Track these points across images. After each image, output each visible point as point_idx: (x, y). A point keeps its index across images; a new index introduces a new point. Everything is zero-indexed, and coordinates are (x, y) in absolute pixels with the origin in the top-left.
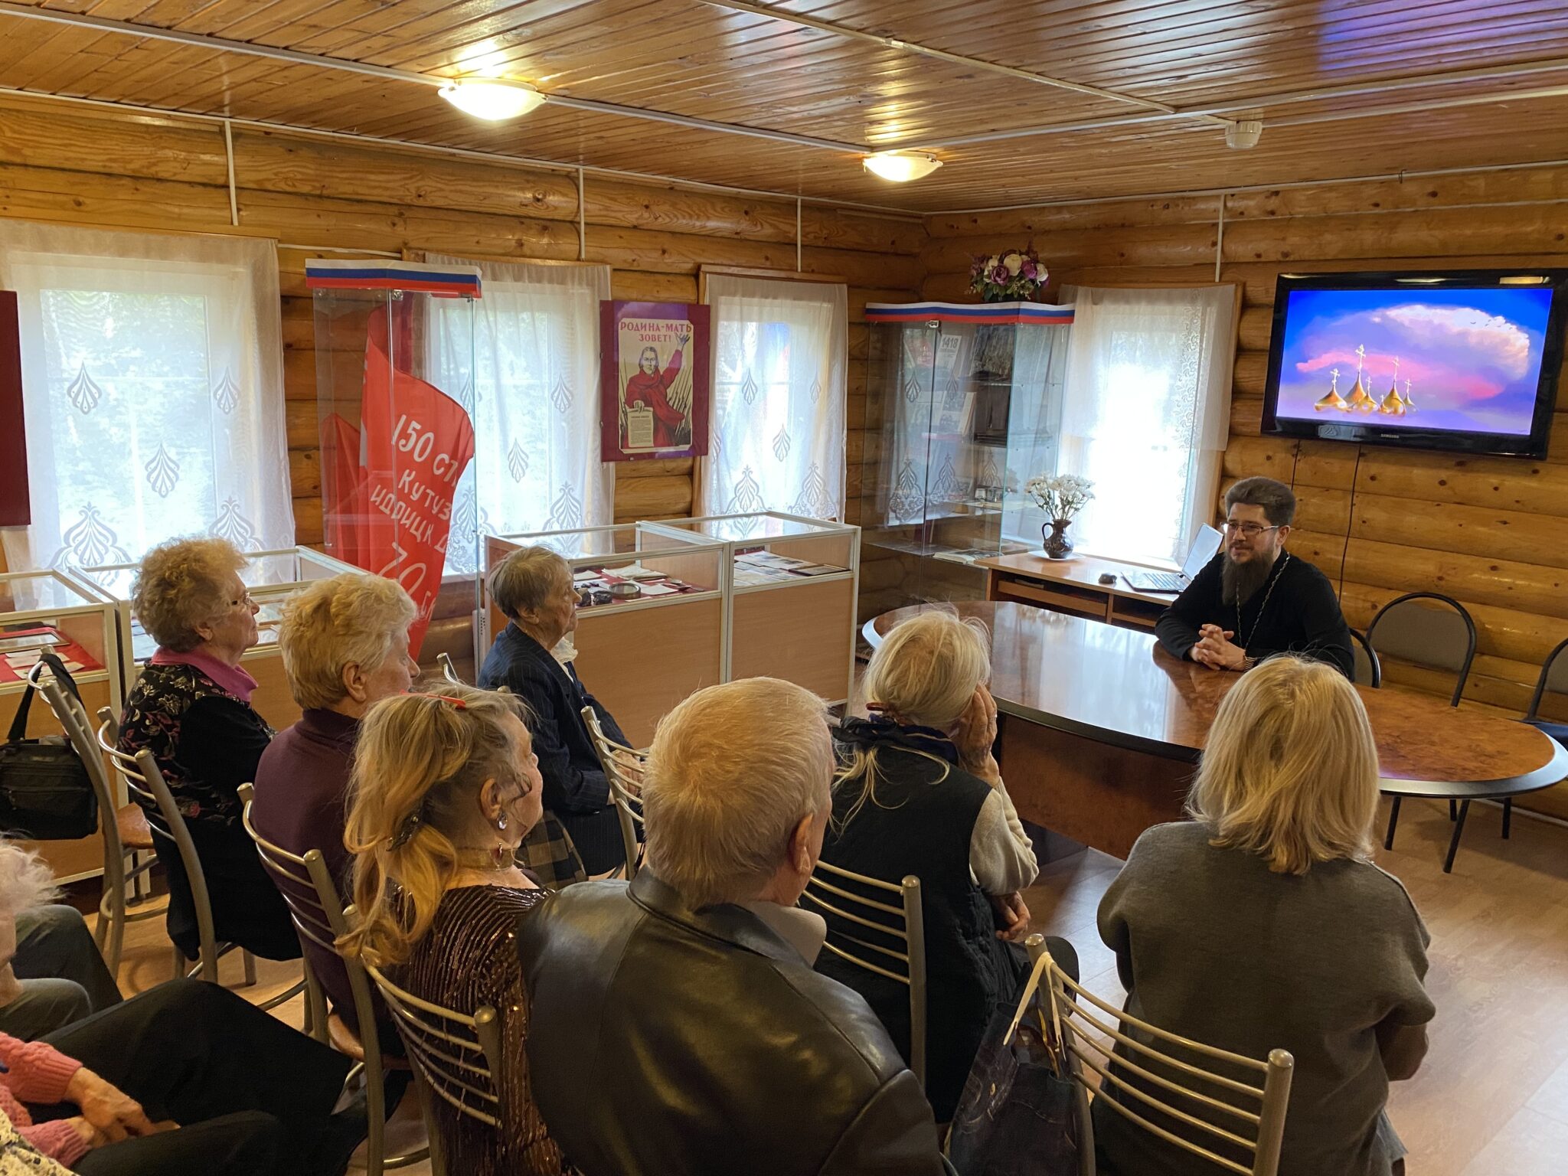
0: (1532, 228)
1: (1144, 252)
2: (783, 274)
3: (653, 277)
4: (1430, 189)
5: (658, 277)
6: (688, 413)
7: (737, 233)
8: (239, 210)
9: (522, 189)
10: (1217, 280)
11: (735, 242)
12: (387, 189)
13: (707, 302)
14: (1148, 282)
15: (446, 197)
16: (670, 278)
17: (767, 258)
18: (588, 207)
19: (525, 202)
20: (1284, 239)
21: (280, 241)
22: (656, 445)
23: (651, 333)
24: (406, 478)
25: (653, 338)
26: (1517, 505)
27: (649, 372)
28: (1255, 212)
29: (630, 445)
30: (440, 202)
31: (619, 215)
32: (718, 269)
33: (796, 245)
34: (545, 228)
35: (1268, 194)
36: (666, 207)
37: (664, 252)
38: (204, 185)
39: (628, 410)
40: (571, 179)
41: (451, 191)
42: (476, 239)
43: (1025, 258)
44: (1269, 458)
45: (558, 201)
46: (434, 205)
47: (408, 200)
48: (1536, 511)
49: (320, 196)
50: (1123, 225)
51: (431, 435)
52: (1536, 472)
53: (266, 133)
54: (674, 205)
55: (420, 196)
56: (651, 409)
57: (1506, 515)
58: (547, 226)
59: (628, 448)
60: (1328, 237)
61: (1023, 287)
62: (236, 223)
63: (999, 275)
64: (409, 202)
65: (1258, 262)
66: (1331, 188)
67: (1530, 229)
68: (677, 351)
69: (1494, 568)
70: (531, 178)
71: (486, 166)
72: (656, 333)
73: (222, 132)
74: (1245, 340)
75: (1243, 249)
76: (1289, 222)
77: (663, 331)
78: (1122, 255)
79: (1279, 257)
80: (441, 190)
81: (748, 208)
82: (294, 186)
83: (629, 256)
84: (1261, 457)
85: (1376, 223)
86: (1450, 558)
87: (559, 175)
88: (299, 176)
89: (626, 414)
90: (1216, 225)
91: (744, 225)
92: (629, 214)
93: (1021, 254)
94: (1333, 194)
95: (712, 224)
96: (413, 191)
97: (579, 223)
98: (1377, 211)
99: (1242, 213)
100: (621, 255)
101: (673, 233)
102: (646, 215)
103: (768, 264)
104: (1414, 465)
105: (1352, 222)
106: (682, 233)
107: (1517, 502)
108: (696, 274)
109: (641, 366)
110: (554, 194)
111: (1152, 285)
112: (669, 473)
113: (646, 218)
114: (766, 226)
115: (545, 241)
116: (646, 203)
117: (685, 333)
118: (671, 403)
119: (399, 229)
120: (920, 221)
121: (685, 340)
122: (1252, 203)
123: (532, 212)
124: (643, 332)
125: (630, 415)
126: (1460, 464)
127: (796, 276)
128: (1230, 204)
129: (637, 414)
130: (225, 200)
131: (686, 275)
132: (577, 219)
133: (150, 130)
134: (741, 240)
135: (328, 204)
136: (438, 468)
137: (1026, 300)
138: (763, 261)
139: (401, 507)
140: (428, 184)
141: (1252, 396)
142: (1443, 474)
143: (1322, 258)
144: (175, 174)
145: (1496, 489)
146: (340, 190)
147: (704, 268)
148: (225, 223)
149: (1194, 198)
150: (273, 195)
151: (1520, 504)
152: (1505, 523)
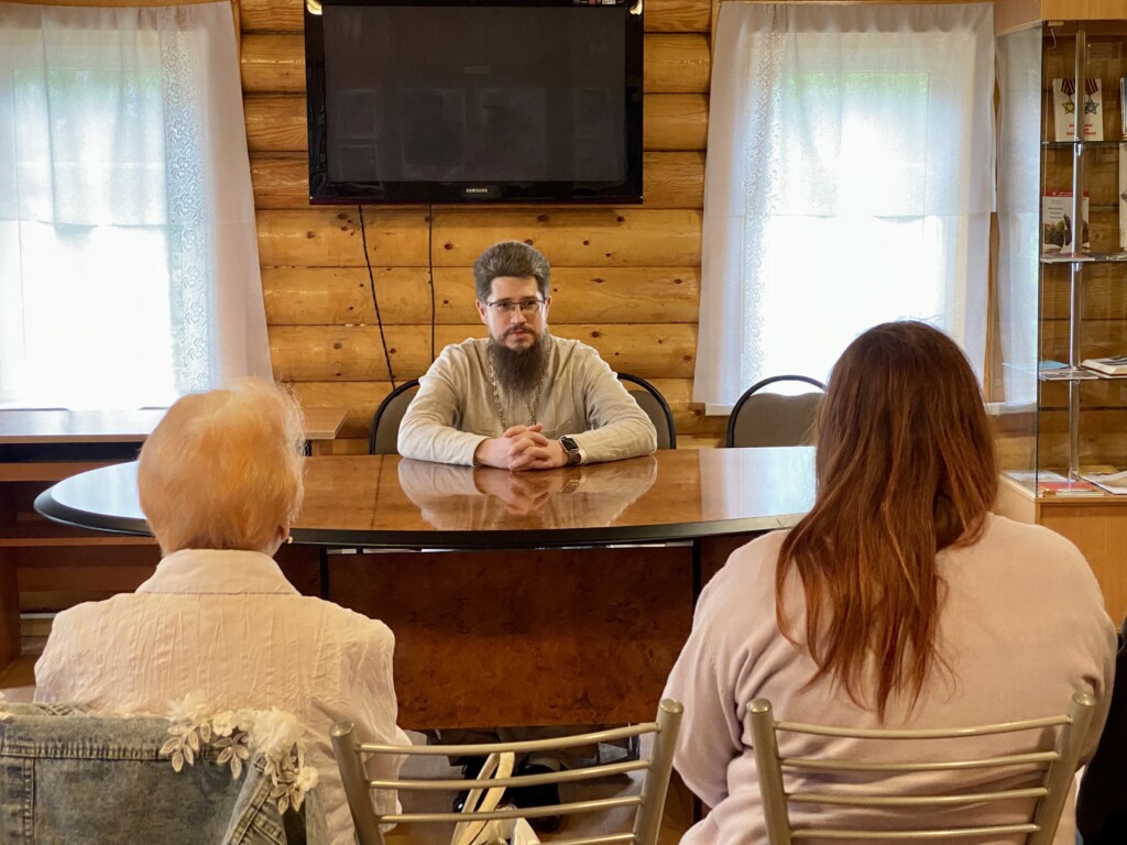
26: (608, 259)
44: (310, 235)
48: (626, 264)
52: (620, 219)
57: (597, 273)
69: (595, 335)
84: (298, 235)
107: (608, 255)
126: (542, 219)
142: (531, 233)
145: (586, 243)
151: (611, 260)
152: (600, 281)
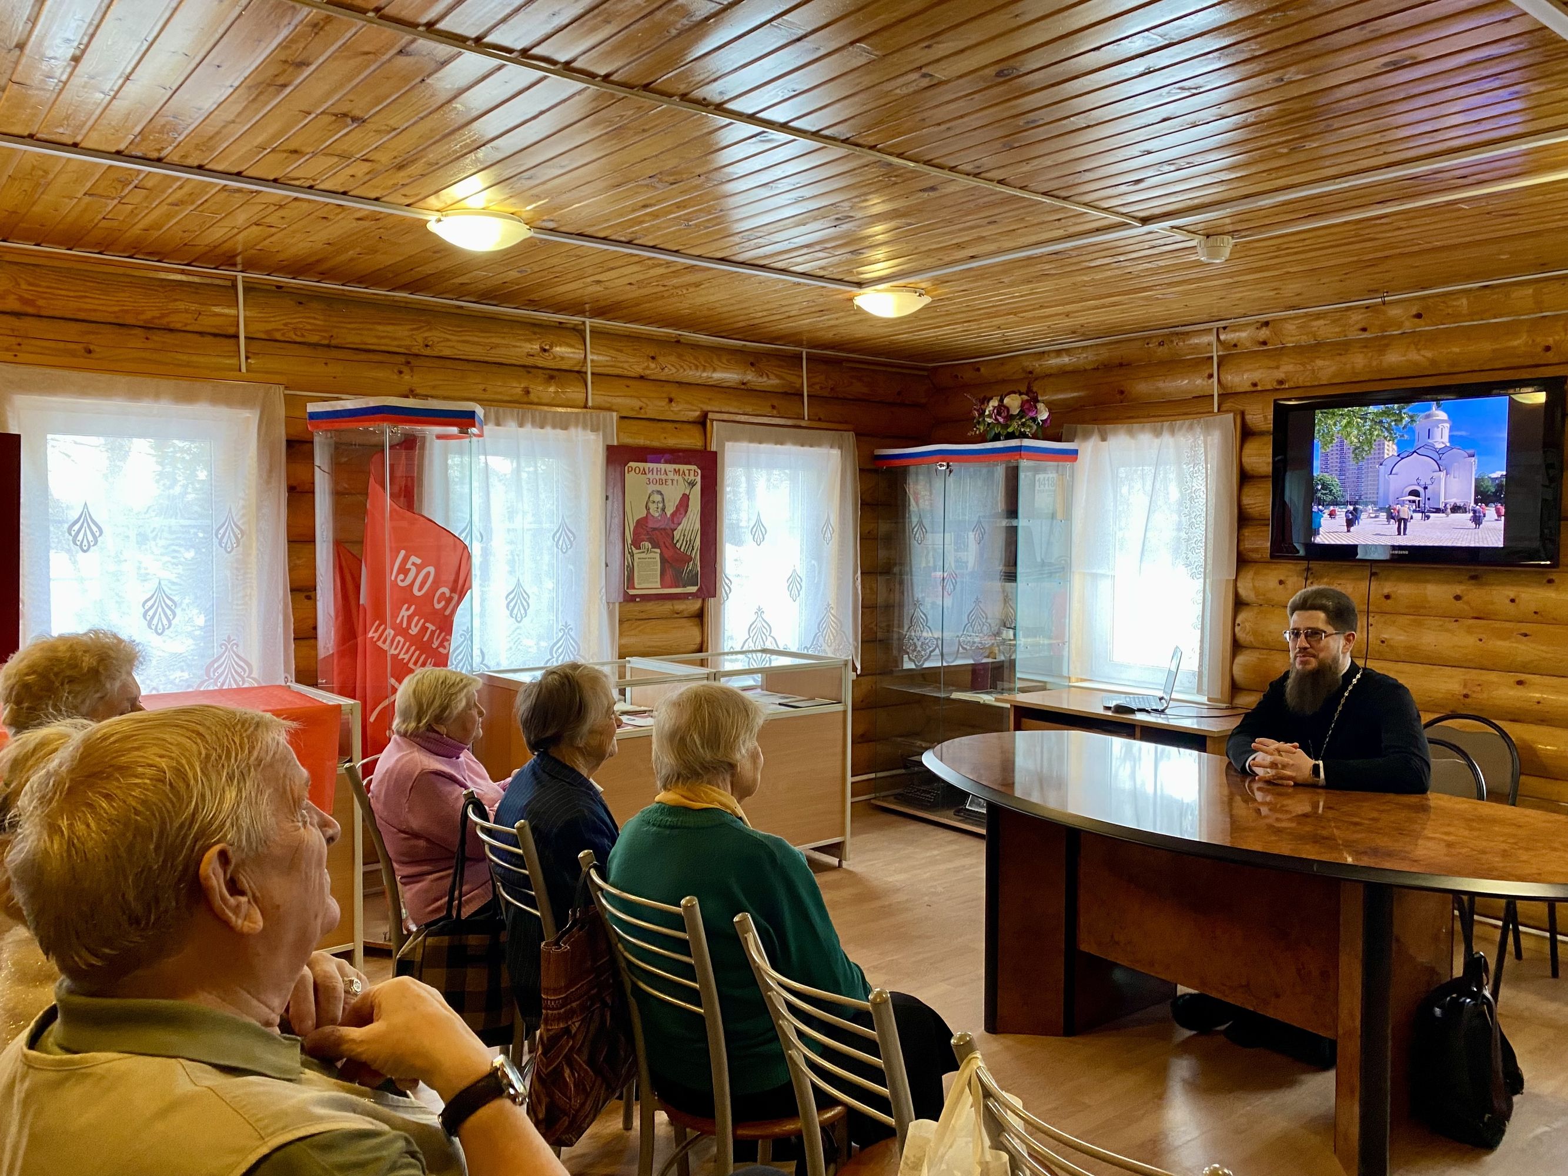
0: (1519, 342)
1: (1142, 388)
2: (790, 422)
3: (660, 424)
4: (1414, 312)
5: (665, 424)
6: (696, 555)
7: (744, 384)
8: (247, 358)
9: (530, 341)
10: (1216, 410)
11: (743, 391)
12: (395, 339)
13: (714, 449)
14: (1149, 416)
15: (453, 347)
16: (678, 425)
17: (773, 407)
18: (596, 358)
19: (532, 352)
20: (1277, 367)
21: (287, 388)
22: (663, 586)
23: (658, 477)
24: (404, 613)
25: (661, 482)
26: (1536, 616)
27: (656, 515)
28: (1248, 344)
29: (636, 586)
30: (447, 352)
31: (626, 365)
32: (725, 417)
33: (802, 395)
34: (552, 377)
35: (1258, 325)
36: (673, 358)
37: (671, 400)
38: (215, 335)
39: (635, 551)
40: (578, 332)
41: (458, 341)
42: (482, 387)
43: (1025, 397)
44: (1281, 582)
45: (565, 352)
46: (441, 354)
47: (415, 350)
48: (1556, 622)
49: (328, 346)
50: (1121, 365)
51: (431, 569)
52: (1550, 581)
53: (279, 287)
54: (680, 356)
55: (427, 346)
56: (658, 551)
57: (1526, 628)
58: (555, 375)
59: (634, 588)
60: (1319, 363)
61: (1023, 425)
62: (244, 369)
63: (999, 414)
64: (417, 352)
65: (1255, 391)
66: (1318, 316)
67: (1516, 343)
68: (684, 495)
69: (1520, 683)
70: (536, 330)
71: (493, 319)
72: (664, 477)
73: (234, 286)
74: (1247, 467)
75: (1240, 379)
76: (1282, 351)
77: (671, 475)
78: (1122, 392)
79: (1275, 385)
80: (448, 340)
81: (753, 360)
82: (303, 336)
83: (636, 403)
84: (1273, 581)
85: (1365, 347)
86: (1474, 674)
87: (567, 328)
88: (309, 327)
89: (632, 556)
90: (1212, 357)
91: (750, 377)
92: (633, 364)
93: (1021, 394)
94: (1322, 322)
95: (718, 375)
96: (420, 340)
97: (586, 373)
98: (1365, 335)
99: (1235, 345)
100: (628, 402)
101: (680, 383)
102: (653, 365)
103: (775, 412)
104: (1427, 581)
105: (1342, 347)
106: (689, 384)
107: (1536, 613)
108: (702, 422)
109: (647, 508)
110: (560, 346)
111: (1153, 419)
112: (677, 614)
113: (652, 369)
114: (772, 376)
115: (552, 389)
116: (652, 354)
117: (692, 478)
118: (678, 546)
119: (407, 377)
120: (925, 373)
121: (692, 484)
122: (1244, 335)
123: (540, 363)
124: (650, 476)
125: (636, 557)
126: (1473, 578)
127: (803, 423)
128: (1222, 337)
129: (643, 555)
130: (235, 348)
131: (694, 422)
132: (584, 370)
133: (164, 283)
134: (747, 390)
135: (334, 353)
136: (439, 602)
137: (1027, 437)
138: (770, 409)
139: (399, 642)
140: (435, 335)
141: (1260, 521)
142: (1458, 589)
143: (1316, 383)
144: (186, 325)
145: (1513, 601)
146: (349, 340)
147: (710, 416)
148: (232, 370)
149: (1187, 333)
150: (283, 344)
151: (1539, 616)
152: (1526, 635)
